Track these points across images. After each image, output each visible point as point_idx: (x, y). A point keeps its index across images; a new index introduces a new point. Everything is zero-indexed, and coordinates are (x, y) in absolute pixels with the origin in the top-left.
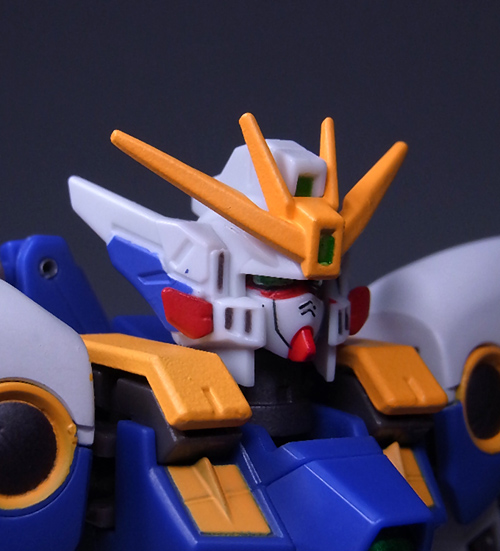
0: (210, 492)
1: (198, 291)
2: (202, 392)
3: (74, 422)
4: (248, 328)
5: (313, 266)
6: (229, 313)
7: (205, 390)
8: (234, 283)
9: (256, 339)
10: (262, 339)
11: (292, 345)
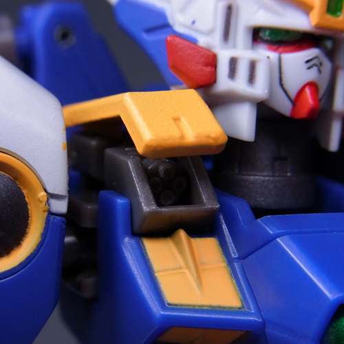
0: (182, 263)
1: (203, 41)
2: (172, 121)
3: (46, 191)
4: (251, 78)
5: (321, 17)
6: (233, 62)
7: (177, 120)
8: (241, 35)
9: (260, 90)
10: (266, 91)
11: (296, 100)
